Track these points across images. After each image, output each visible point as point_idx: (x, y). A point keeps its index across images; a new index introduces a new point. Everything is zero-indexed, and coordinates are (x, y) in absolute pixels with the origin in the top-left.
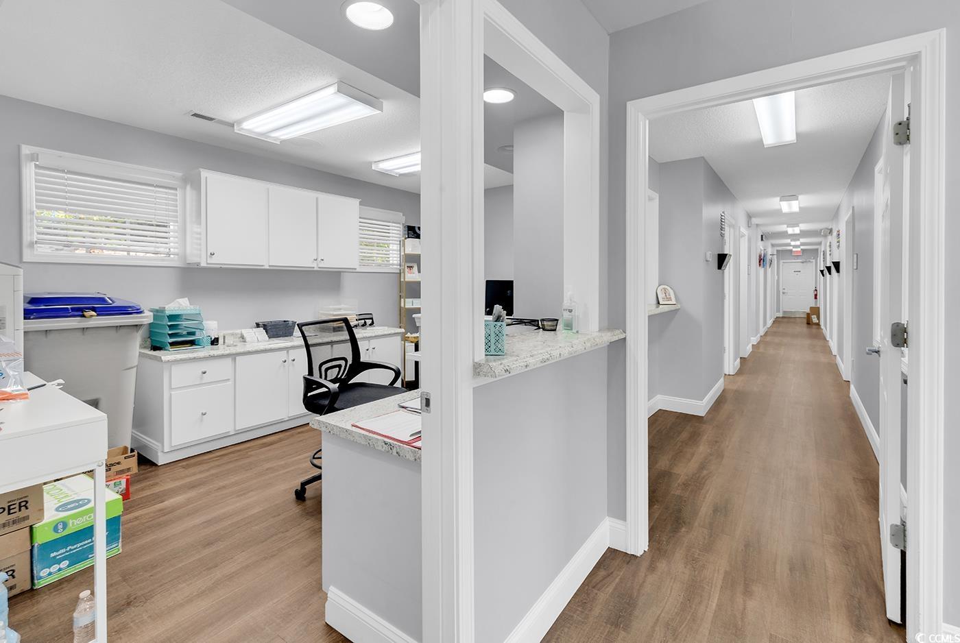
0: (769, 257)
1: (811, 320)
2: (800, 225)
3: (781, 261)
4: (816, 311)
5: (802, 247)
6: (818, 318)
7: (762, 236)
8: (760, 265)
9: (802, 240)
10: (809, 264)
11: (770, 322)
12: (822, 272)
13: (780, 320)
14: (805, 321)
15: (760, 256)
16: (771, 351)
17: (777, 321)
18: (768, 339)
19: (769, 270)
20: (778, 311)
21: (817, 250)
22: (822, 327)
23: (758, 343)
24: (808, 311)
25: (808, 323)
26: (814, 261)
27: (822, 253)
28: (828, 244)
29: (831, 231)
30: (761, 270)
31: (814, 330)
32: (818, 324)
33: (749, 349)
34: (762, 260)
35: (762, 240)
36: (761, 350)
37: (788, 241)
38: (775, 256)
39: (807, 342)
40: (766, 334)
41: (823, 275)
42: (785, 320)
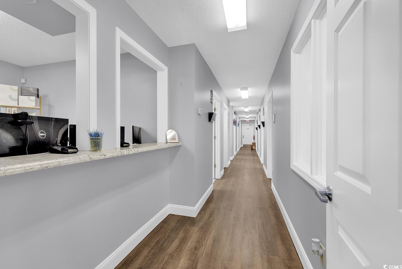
0: (238, 122)
1: (252, 148)
2: (249, 107)
3: (243, 125)
4: (254, 144)
5: (250, 119)
6: (255, 147)
7: (235, 112)
8: (234, 124)
9: (250, 116)
10: (252, 126)
11: (238, 150)
12: (257, 128)
13: (242, 148)
14: (251, 148)
15: (234, 121)
16: (238, 163)
17: (241, 149)
18: (238, 157)
19: (238, 128)
20: (242, 145)
21: (254, 120)
22: (257, 151)
23: (233, 159)
24: (252, 144)
25: (252, 149)
26: (253, 125)
27: (256, 121)
28: (259, 116)
29: (260, 110)
30: (235, 127)
31: (254, 152)
32: (255, 150)
33: (229, 162)
34: (235, 122)
35: (235, 114)
36: (234, 163)
37: (245, 116)
38: (240, 122)
39: (251, 158)
40: (237, 155)
41: (257, 130)
42: (244, 148)
